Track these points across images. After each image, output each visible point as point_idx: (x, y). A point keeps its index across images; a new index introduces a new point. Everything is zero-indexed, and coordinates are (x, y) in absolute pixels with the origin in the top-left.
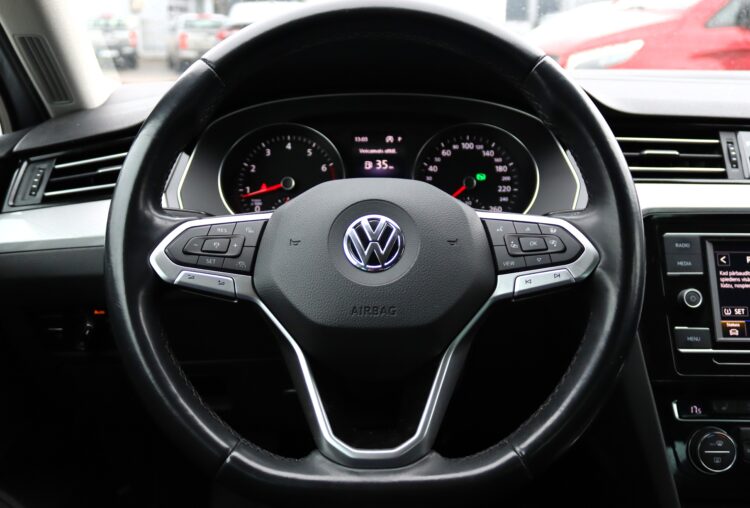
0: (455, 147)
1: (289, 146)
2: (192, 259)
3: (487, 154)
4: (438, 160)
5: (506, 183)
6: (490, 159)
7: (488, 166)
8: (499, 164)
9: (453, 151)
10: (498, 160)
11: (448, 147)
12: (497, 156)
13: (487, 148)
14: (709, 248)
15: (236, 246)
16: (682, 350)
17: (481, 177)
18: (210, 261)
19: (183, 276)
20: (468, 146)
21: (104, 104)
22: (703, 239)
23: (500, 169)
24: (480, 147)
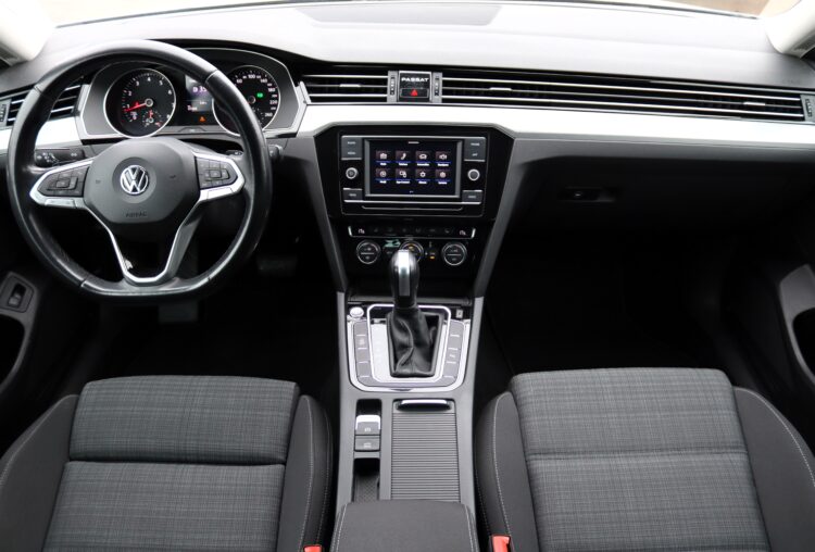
0: (245, 77)
1: (149, 79)
2: (51, 193)
3: (263, 81)
5: (275, 99)
6: (264, 84)
7: (263, 88)
8: (270, 87)
9: (244, 80)
10: (270, 85)
11: (240, 77)
12: (269, 82)
13: (263, 77)
14: (367, 144)
15: (73, 183)
16: (347, 201)
17: (260, 95)
18: (61, 193)
19: (48, 201)
20: (252, 76)
21: (37, 57)
22: (363, 139)
23: (271, 90)
24: (259, 77)
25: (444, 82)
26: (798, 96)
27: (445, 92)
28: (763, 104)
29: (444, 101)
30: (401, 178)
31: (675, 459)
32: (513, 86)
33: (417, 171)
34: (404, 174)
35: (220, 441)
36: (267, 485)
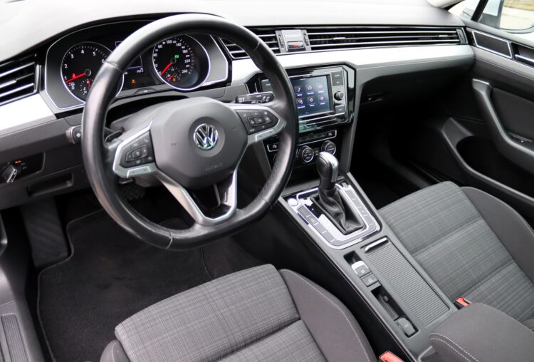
0: (164, 43)
1: (83, 52)
2: (130, 164)
3: (179, 45)
4: (157, 50)
5: (188, 58)
6: (180, 47)
7: (179, 50)
8: (184, 49)
9: (163, 45)
10: (183, 47)
11: (161, 43)
12: (182, 45)
13: (178, 42)
17: (177, 56)
19: (129, 173)
20: (169, 42)
23: (185, 51)
24: (175, 42)
25: (309, 36)
26: (455, 30)
27: (312, 43)
28: (446, 36)
29: (313, 49)
30: (300, 104)
31: (463, 232)
32: (347, 36)
33: (308, 98)
34: (301, 101)
35: (256, 323)
36: (305, 337)
